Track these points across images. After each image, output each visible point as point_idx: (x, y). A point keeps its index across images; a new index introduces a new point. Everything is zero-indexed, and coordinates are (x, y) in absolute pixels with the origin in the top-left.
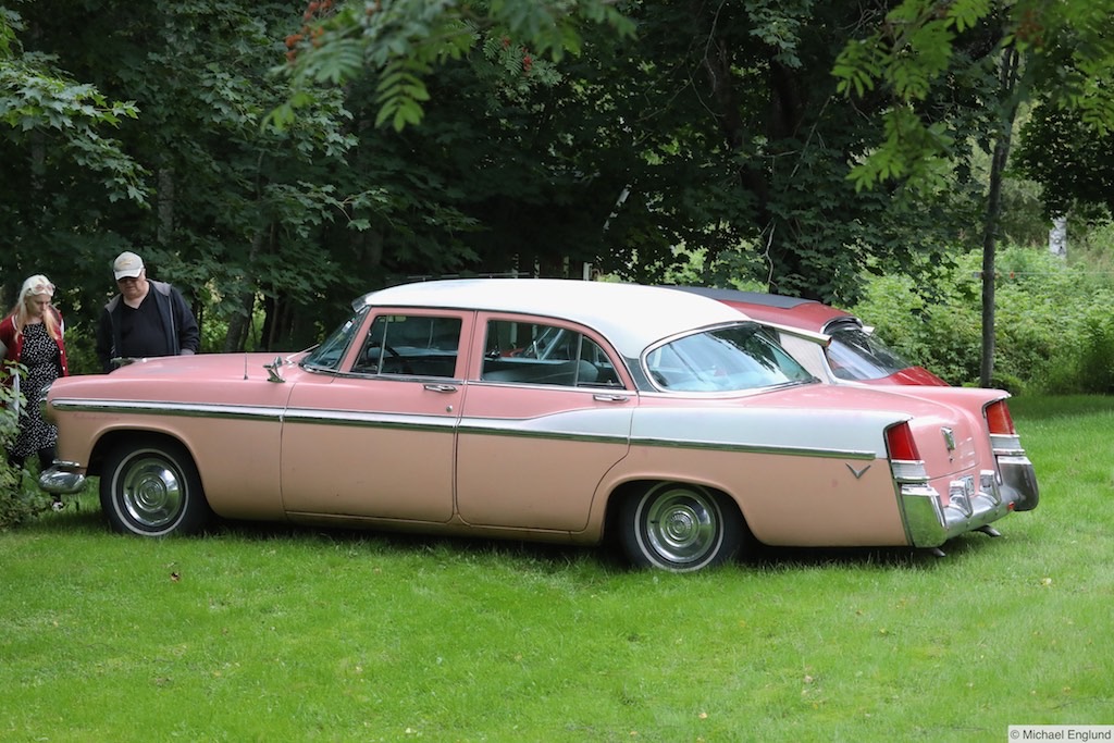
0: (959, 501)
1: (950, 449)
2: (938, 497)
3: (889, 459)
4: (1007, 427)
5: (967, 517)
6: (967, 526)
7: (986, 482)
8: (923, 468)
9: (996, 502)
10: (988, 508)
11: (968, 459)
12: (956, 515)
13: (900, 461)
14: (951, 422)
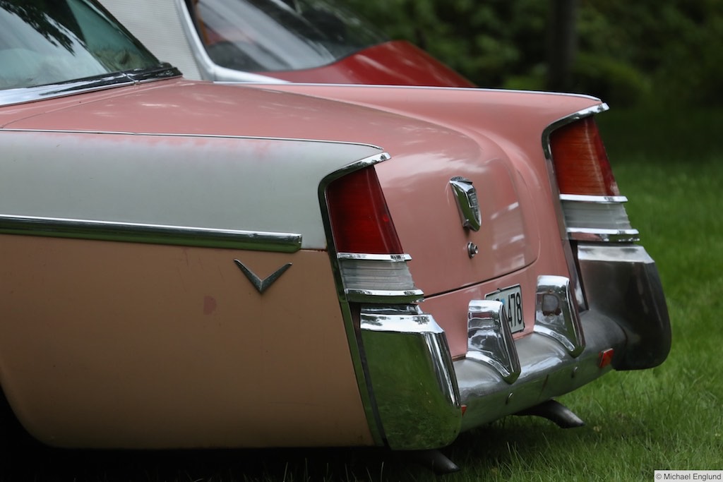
0: (489, 345)
1: (470, 227)
2: (441, 338)
3: (330, 250)
4: (599, 179)
5: (507, 381)
6: (507, 401)
7: (551, 302)
8: (407, 272)
9: (572, 348)
10: (553, 362)
11: (509, 251)
12: (481, 376)
13: (355, 256)
14: (473, 168)
